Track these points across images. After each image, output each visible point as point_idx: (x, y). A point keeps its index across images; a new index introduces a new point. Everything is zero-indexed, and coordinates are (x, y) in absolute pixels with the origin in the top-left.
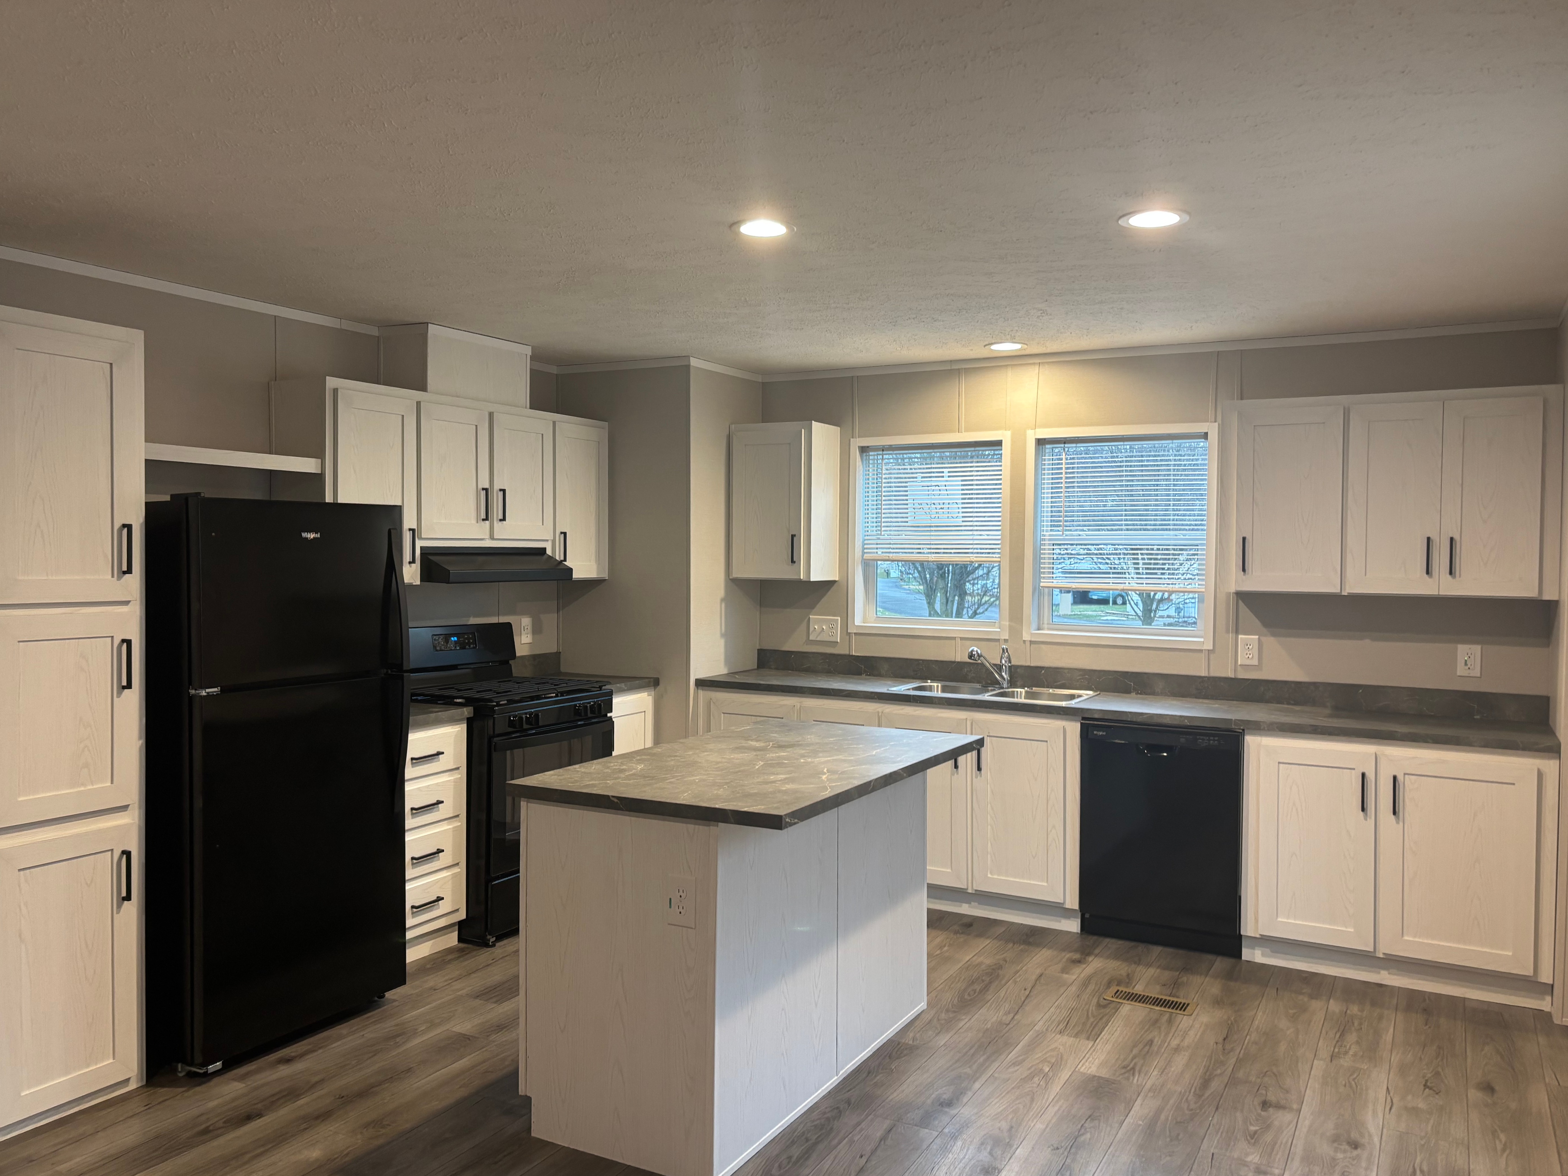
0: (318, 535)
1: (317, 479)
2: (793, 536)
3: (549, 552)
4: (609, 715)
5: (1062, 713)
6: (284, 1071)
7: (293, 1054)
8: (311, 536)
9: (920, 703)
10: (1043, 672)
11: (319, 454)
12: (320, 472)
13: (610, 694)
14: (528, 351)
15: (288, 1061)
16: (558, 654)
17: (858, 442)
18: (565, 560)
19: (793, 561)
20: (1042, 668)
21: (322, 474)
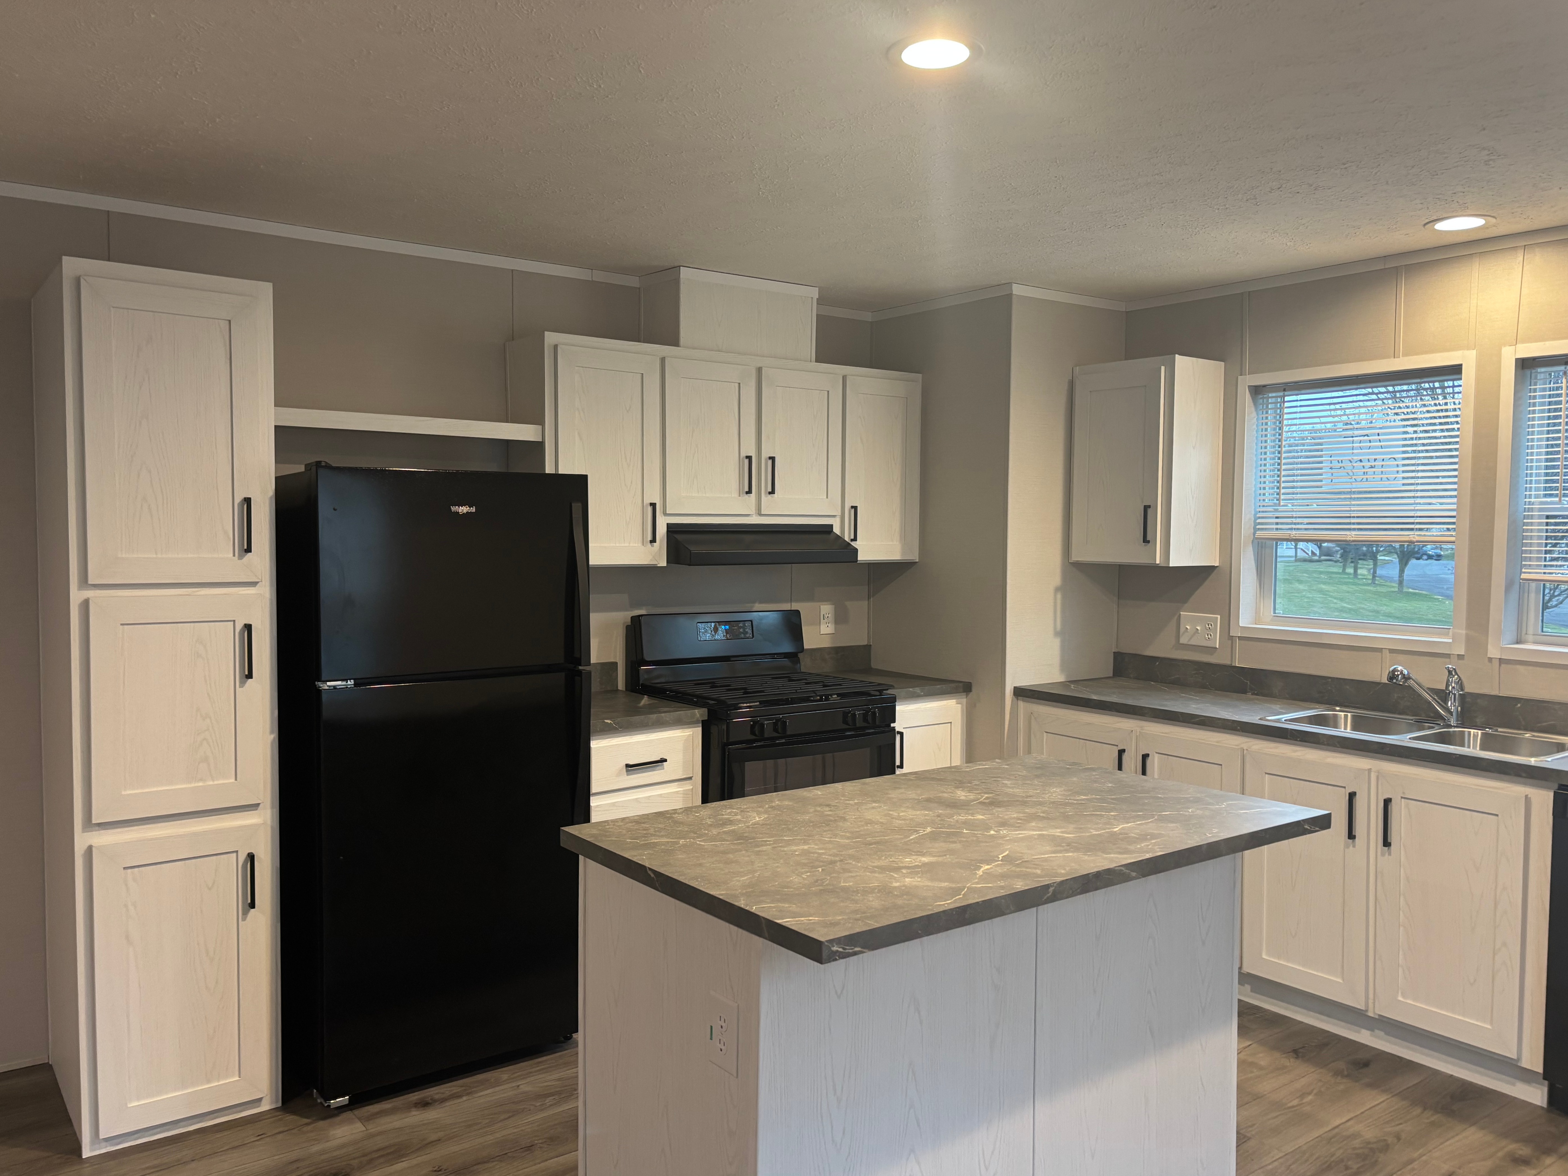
0: (473, 510)
1: (537, 448)
2: (1146, 508)
3: (837, 530)
4: (892, 725)
5: (1524, 775)
6: (416, 1117)
7: (437, 1097)
8: (463, 509)
9: (1300, 741)
10: (1519, 705)
11: (537, 419)
12: (541, 440)
13: (893, 700)
14: (814, 293)
15: (425, 1104)
16: (868, 647)
17: (1248, 380)
18: (855, 539)
19: (1146, 541)
20: (1517, 700)
21: (542, 442)
